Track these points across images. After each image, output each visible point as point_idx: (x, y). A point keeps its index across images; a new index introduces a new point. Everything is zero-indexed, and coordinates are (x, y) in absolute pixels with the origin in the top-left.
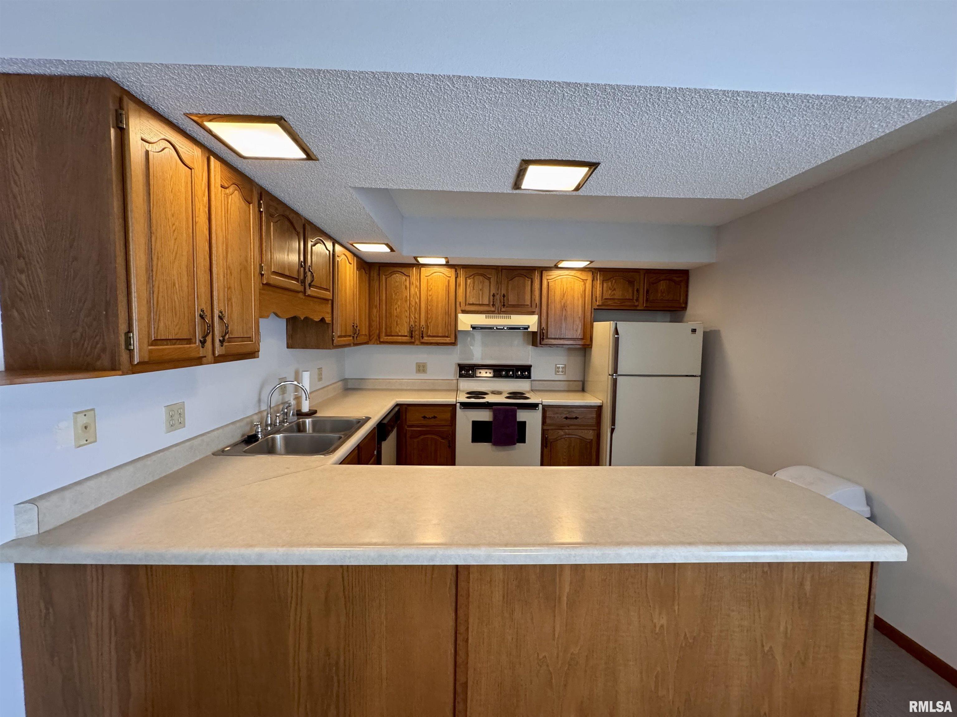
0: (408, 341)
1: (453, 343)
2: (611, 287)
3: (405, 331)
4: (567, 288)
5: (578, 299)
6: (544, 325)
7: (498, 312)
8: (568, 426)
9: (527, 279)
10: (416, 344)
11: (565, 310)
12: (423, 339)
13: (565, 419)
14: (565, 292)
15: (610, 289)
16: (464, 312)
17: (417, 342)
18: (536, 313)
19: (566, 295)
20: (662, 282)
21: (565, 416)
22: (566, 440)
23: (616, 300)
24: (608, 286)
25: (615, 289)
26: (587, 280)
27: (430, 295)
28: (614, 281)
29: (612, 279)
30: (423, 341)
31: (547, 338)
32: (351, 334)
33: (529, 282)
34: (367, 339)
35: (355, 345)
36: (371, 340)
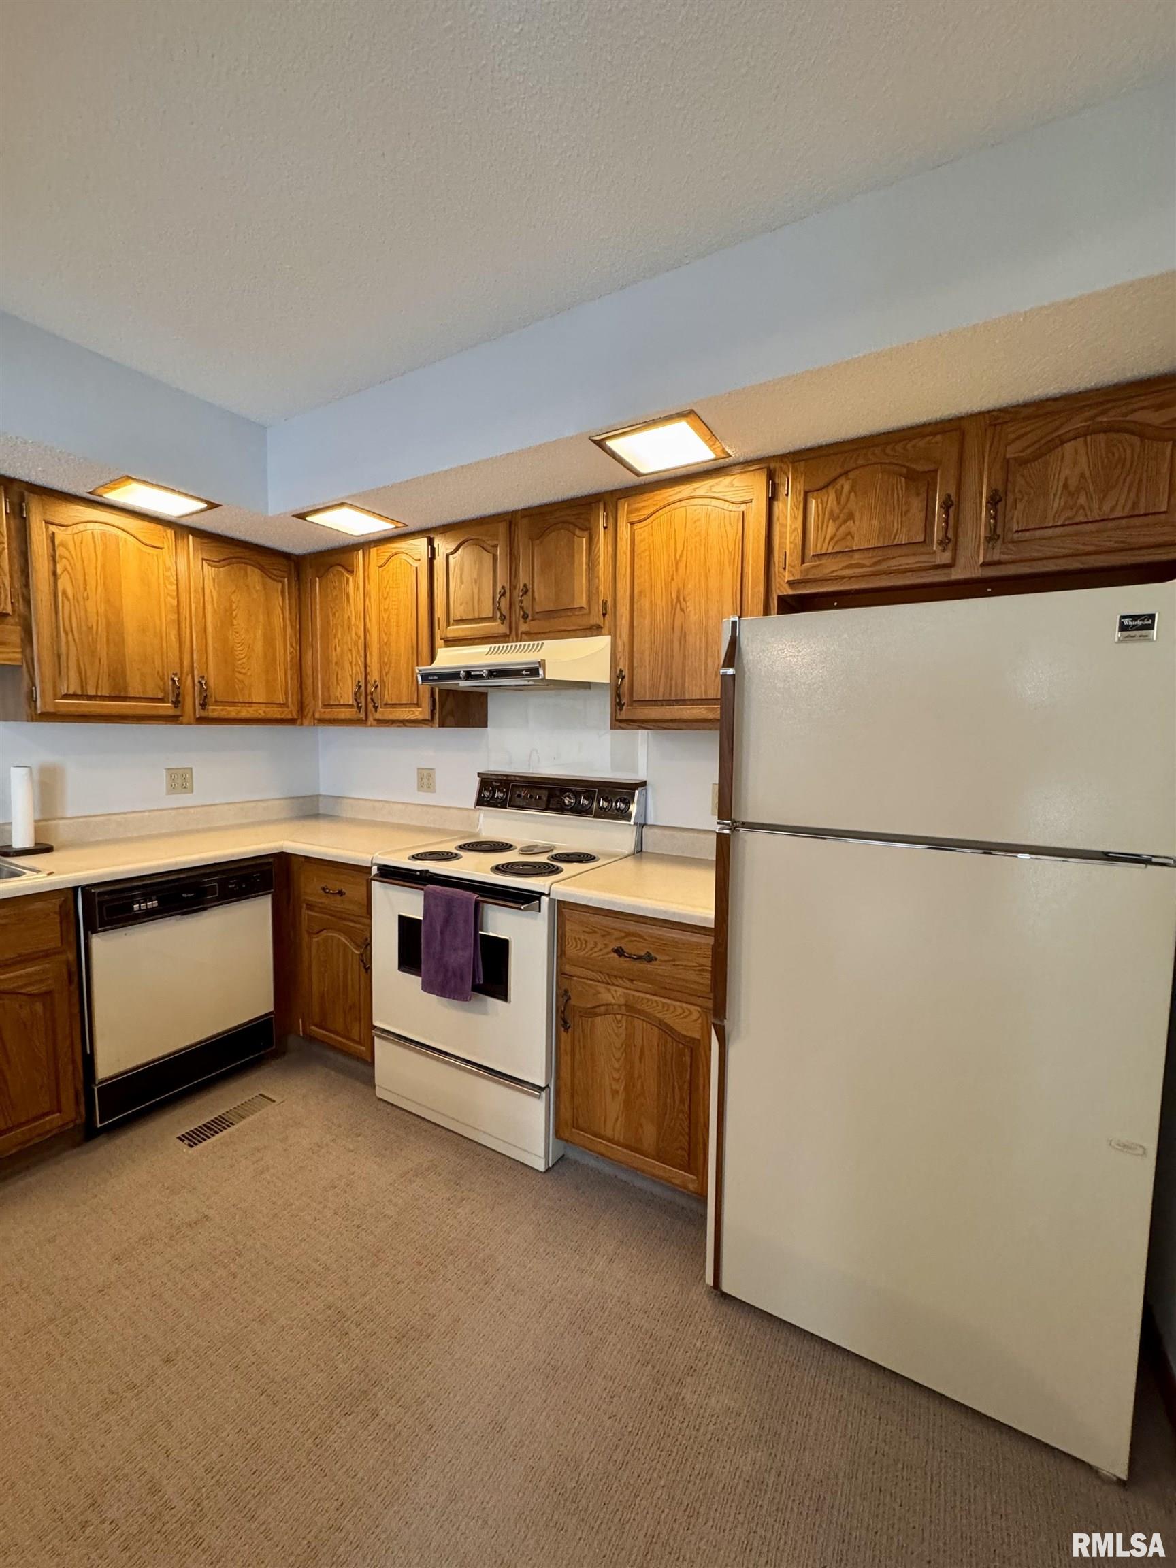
0: (355, 717)
1: (426, 720)
2: (836, 510)
3: (345, 693)
4: (686, 540)
5: (722, 572)
6: (623, 665)
7: (517, 635)
8: (631, 981)
9: (578, 532)
10: (369, 723)
11: (682, 610)
12: (376, 711)
13: (615, 955)
14: (681, 556)
15: (833, 517)
16: (450, 642)
17: (370, 719)
18: (605, 630)
19: (682, 565)
20: (1068, 446)
21: (615, 945)
22: (619, 1022)
23: (857, 555)
24: (824, 509)
25: (851, 516)
26: (750, 501)
27: (386, 610)
28: (847, 488)
29: (842, 481)
30: (378, 716)
31: (632, 702)
32: (161, 695)
33: (584, 539)
34: (291, 712)
35: (202, 720)
36: (305, 717)
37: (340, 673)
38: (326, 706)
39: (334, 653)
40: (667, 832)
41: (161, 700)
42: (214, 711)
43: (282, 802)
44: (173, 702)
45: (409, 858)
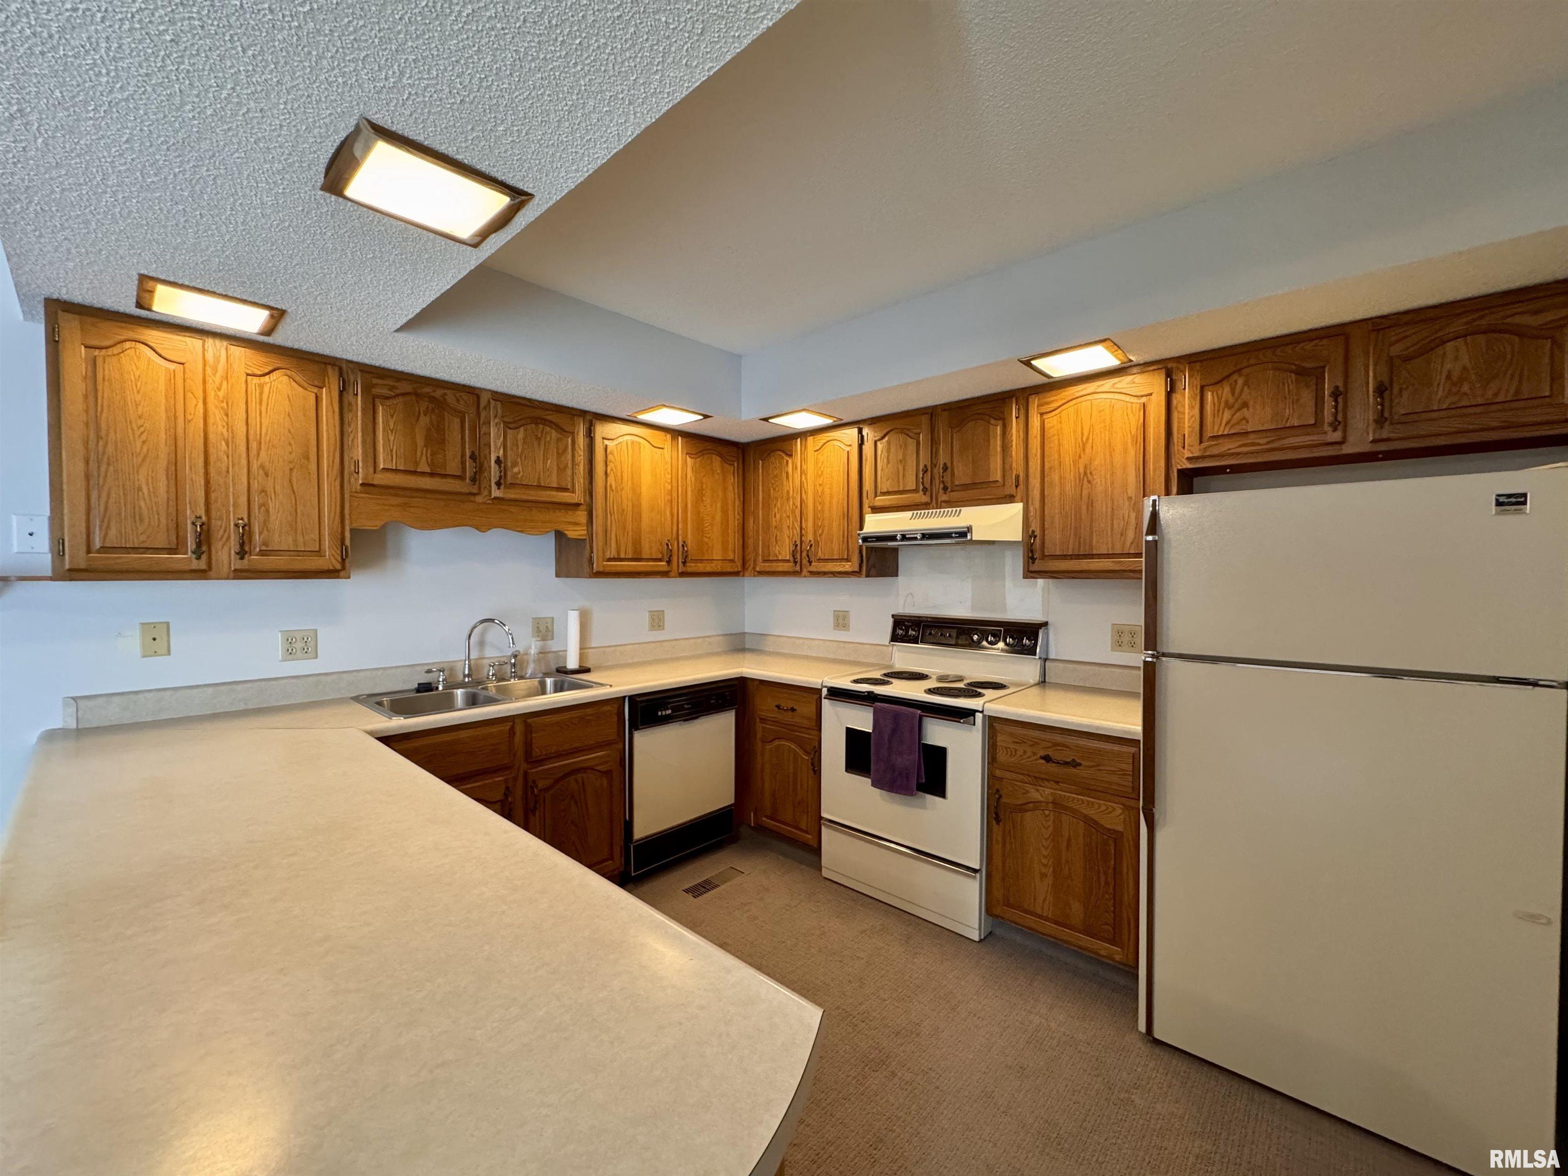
0: (791, 570)
1: (856, 572)
2: (1231, 400)
3: (784, 551)
4: (1092, 426)
5: (1125, 451)
6: (1035, 526)
7: (937, 503)
8: (1057, 782)
9: (993, 421)
10: (803, 575)
11: (1089, 482)
12: (810, 565)
13: (1043, 761)
14: (1088, 438)
15: (1228, 406)
16: (876, 510)
17: (805, 572)
18: (1018, 497)
19: (1089, 446)
20: (1449, 346)
21: (1042, 753)
22: (1047, 816)
23: (1252, 436)
24: (1219, 399)
25: (1245, 405)
26: (1151, 394)
27: (820, 485)
28: (1240, 381)
29: (1235, 377)
30: (812, 569)
31: (1044, 557)
32: (660, 556)
33: (999, 428)
34: (737, 566)
35: (683, 574)
36: (747, 570)
37: (778, 534)
38: (765, 561)
39: (774, 519)
40: (1070, 666)
41: (660, 560)
42: (691, 567)
43: (721, 637)
44: (667, 562)
45: (851, 682)
